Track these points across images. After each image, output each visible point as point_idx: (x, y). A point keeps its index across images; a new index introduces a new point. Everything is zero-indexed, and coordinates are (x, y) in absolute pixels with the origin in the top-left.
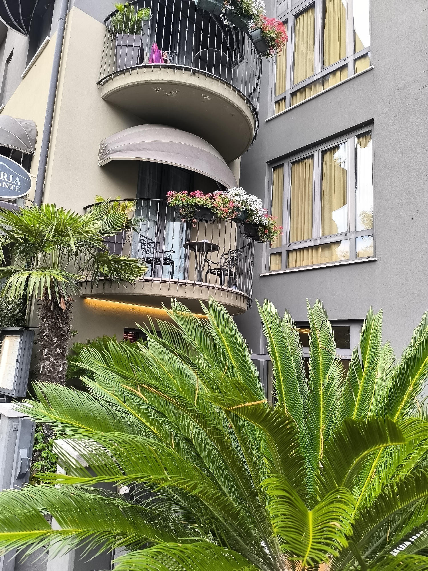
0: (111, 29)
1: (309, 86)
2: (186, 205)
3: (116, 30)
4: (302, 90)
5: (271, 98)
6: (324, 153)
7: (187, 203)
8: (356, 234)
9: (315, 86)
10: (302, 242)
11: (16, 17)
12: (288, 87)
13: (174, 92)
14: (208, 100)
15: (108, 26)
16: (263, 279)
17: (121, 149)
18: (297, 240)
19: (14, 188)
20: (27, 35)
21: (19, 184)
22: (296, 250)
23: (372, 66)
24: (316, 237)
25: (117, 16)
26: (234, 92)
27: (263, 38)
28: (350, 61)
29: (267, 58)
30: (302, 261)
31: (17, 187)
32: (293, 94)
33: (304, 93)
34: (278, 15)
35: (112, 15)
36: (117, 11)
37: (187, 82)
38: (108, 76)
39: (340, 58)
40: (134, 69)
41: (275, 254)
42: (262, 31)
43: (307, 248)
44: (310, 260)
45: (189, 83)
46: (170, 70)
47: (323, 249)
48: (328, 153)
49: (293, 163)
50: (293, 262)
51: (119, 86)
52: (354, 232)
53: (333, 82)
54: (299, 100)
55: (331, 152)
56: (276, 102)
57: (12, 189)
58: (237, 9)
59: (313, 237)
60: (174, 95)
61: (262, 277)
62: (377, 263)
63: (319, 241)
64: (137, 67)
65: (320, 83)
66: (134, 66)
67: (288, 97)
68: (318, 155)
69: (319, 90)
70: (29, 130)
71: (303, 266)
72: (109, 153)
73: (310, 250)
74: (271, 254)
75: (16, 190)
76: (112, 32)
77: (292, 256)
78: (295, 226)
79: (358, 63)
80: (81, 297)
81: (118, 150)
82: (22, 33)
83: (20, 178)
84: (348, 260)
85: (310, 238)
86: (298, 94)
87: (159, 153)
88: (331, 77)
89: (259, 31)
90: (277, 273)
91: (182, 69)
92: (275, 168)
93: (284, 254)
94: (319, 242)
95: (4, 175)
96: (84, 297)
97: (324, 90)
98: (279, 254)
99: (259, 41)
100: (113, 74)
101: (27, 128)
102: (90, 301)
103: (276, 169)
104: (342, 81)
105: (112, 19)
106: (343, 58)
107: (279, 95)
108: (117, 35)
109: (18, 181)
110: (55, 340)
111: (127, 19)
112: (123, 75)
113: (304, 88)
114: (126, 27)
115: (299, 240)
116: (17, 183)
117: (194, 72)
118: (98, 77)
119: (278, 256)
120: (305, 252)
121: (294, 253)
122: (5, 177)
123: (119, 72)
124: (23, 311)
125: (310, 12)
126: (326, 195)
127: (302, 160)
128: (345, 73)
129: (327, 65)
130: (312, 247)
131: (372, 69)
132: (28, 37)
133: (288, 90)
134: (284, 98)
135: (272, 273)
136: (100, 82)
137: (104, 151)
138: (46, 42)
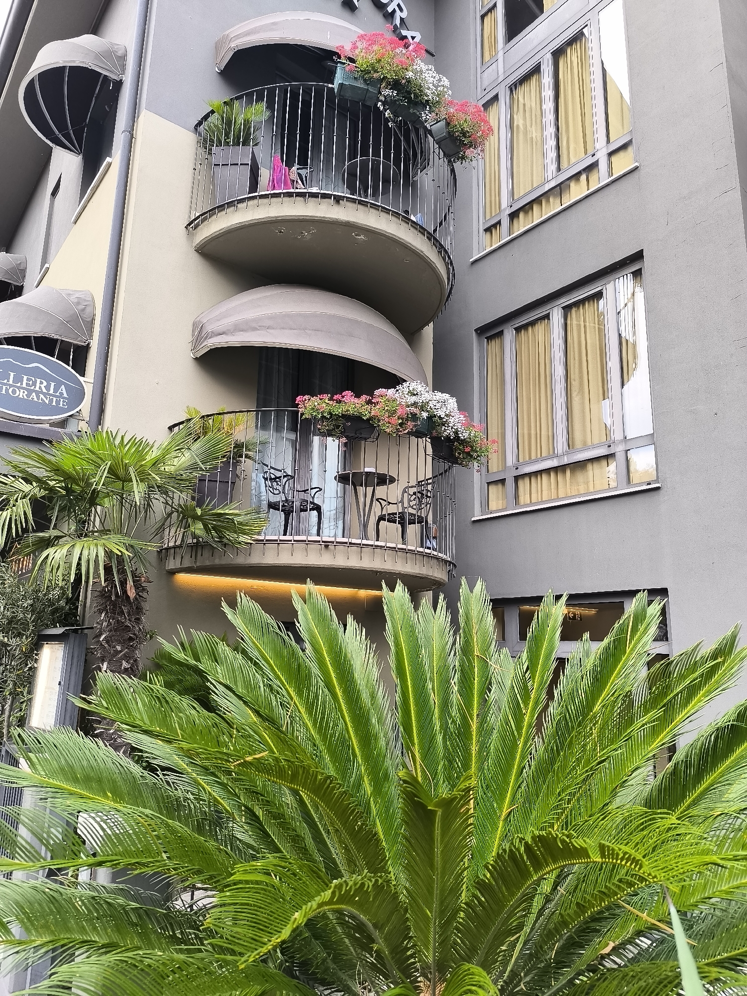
0: (205, 140)
1: (538, 200)
2: (328, 417)
3: (212, 141)
4: (527, 208)
5: (478, 224)
6: (567, 309)
7: (330, 414)
8: (625, 443)
9: (548, 201)
10: (536, 461)
11: (62, 127)
12: (504, 204)
13: (308, 232)
14: (364, 241)
15: (200, 135)
16: (477, 524)
17: (225, 330)
18: (530, 458)
19: (58, 402)
20: (79, 154)
21: (65, 395)
22: (530, 475)
23: (637, 164)
24: (560, 452)
25: (214, 119)
26: (406, 225)
27: (450, 135)
28: (602, 157)
29: (462, 163)
30: (540, 493)
31: (62, 400)
32: (513, 216)
33: (530, 213)
34: (483, 88)
35: (206, 117)
36: (213, 112)
37: (326, 216)
38: (202, 215)
39: (586, 153)
40: (241, 201)
41: (495, 482)
42: (448, 124)
43: (548, 471)
44: (553, 490)
45: (330, 218)
46: (298, 199)
47: (573, 471)
48: (574, 310)
49: (518, 330)
50: (525, 494)
51: (218, 229)
52: (622, 441)
53: (577, 191)
54: (523, 224)
55: (578, 308)
56: (486, 230)
57: (54, 404)
58: (403, 93)
59: (556, 452)
60: (308, 238)
61: (474, 522)
62: (662, 492)
63: (565, 457)
64: (245, 198)
65: (555, 196)
66: (242, 197)
67: (505, 222)
68: (557, 316)
69: (553, 206)
70: (81, 307)
71: (543, 502)
72: (207, 337)
73: (552, 475)
74: (489, 484)
75: (61, 405)
76: (207, 143)
77: (524, 485)
78: (526, 432)
79: (614, 159)
80: (169, 572)
81: (221, 331)
82: (71, 150)
83: (67, 386)
84: (616, 488)
85: (551, 453)
86: (521, 215)
87: (287, 331)
88: (572, 184)
89: (443, 123)
90: (500, 514)
91: (318, 197)
92: (489, 339)
93: (510, 482)
94: (565, 461)
95: (41, 383)
96: (172, 573)
97: (563, 206)
98: (503, 481)
99: (444, 139)
100: (210, 211)
101: (78, 303)
102: (183, 578)
103: (491, 340)
104: (591, 190)
105: (205, 124)
106: (590, 152)
107: (492, 217)
108: (214, 148)
109: (64, 392)
110: (119, 648)
111: (229, 123)
112: (224, 213)
113: (531, 204)
114: (227, 135)
115: (533, 457)
116: (61, 394)
117: (338, 199)
118: (187, 216)
119: (500, 486)
120: (544, 477)
121: (527, 480)
122: (42, 386)
123: (218, 207)
124: (73, 601)
125: (534, 79)
126: (574, 380)
127: (533, 323)
128: (594, 177)
129: (564, 165)
130: (556, 469)
131: (636, 168)
132: (81, 157)
133: (505, 209)
134: (499, 223)
135: (492, 516)
136: (189, 224)
137: (199, 332)
138: (106, 165)
